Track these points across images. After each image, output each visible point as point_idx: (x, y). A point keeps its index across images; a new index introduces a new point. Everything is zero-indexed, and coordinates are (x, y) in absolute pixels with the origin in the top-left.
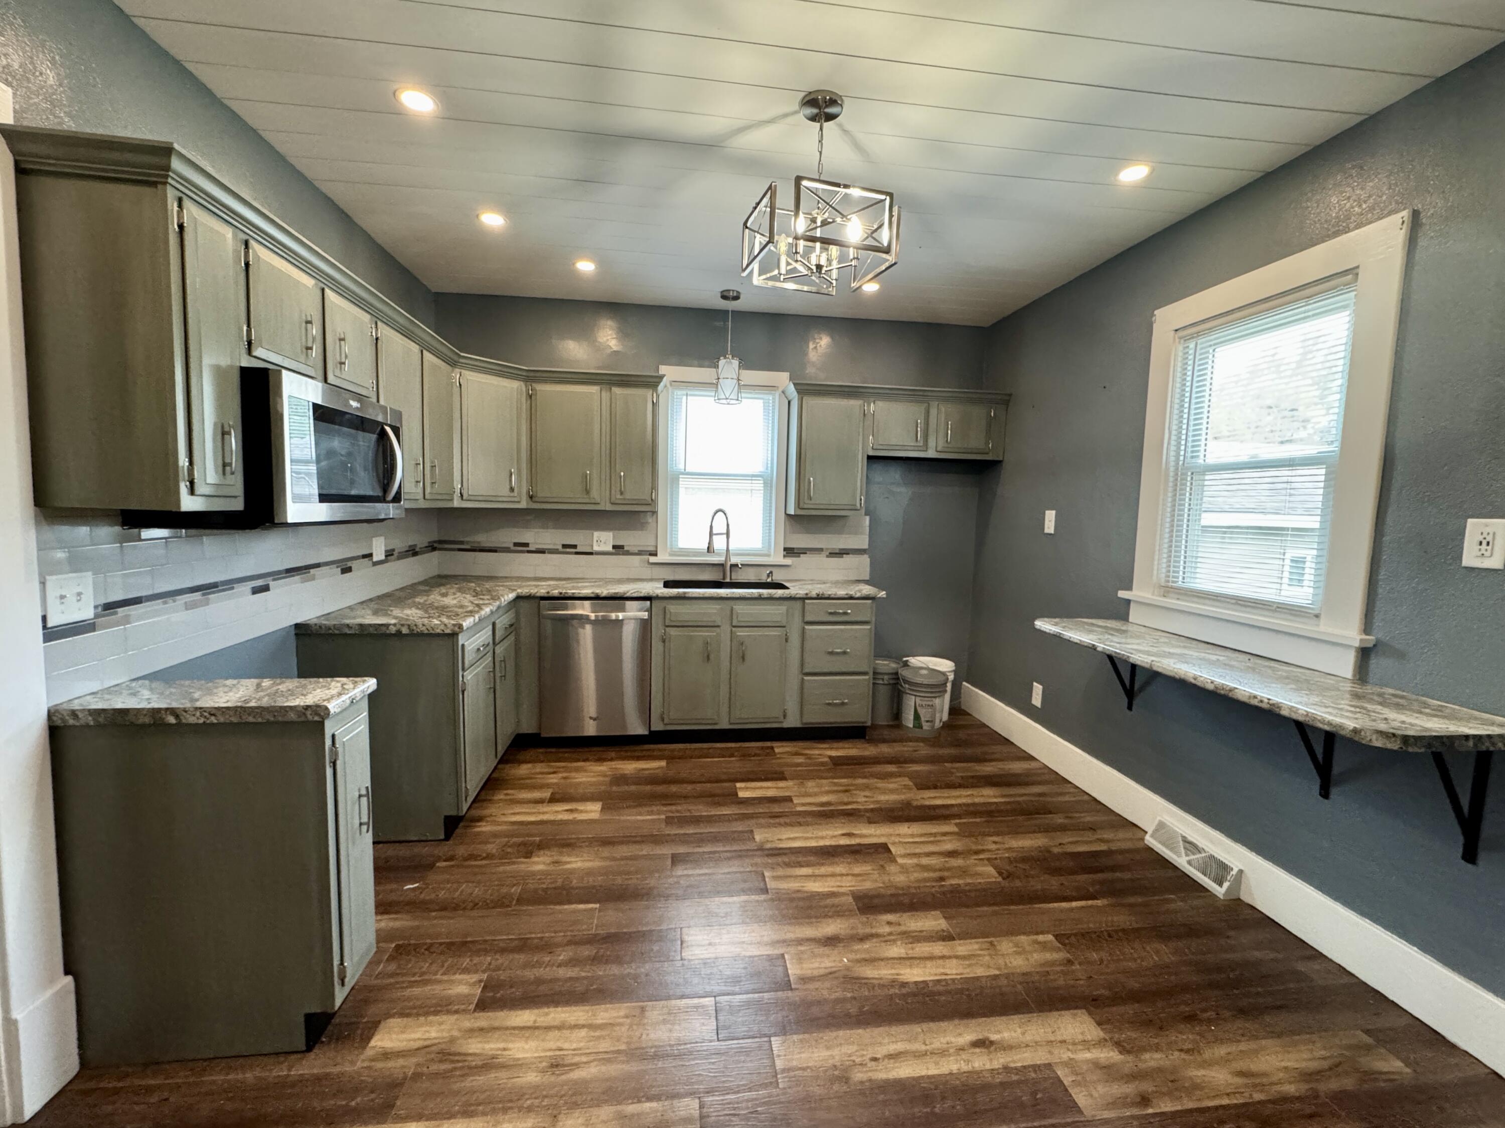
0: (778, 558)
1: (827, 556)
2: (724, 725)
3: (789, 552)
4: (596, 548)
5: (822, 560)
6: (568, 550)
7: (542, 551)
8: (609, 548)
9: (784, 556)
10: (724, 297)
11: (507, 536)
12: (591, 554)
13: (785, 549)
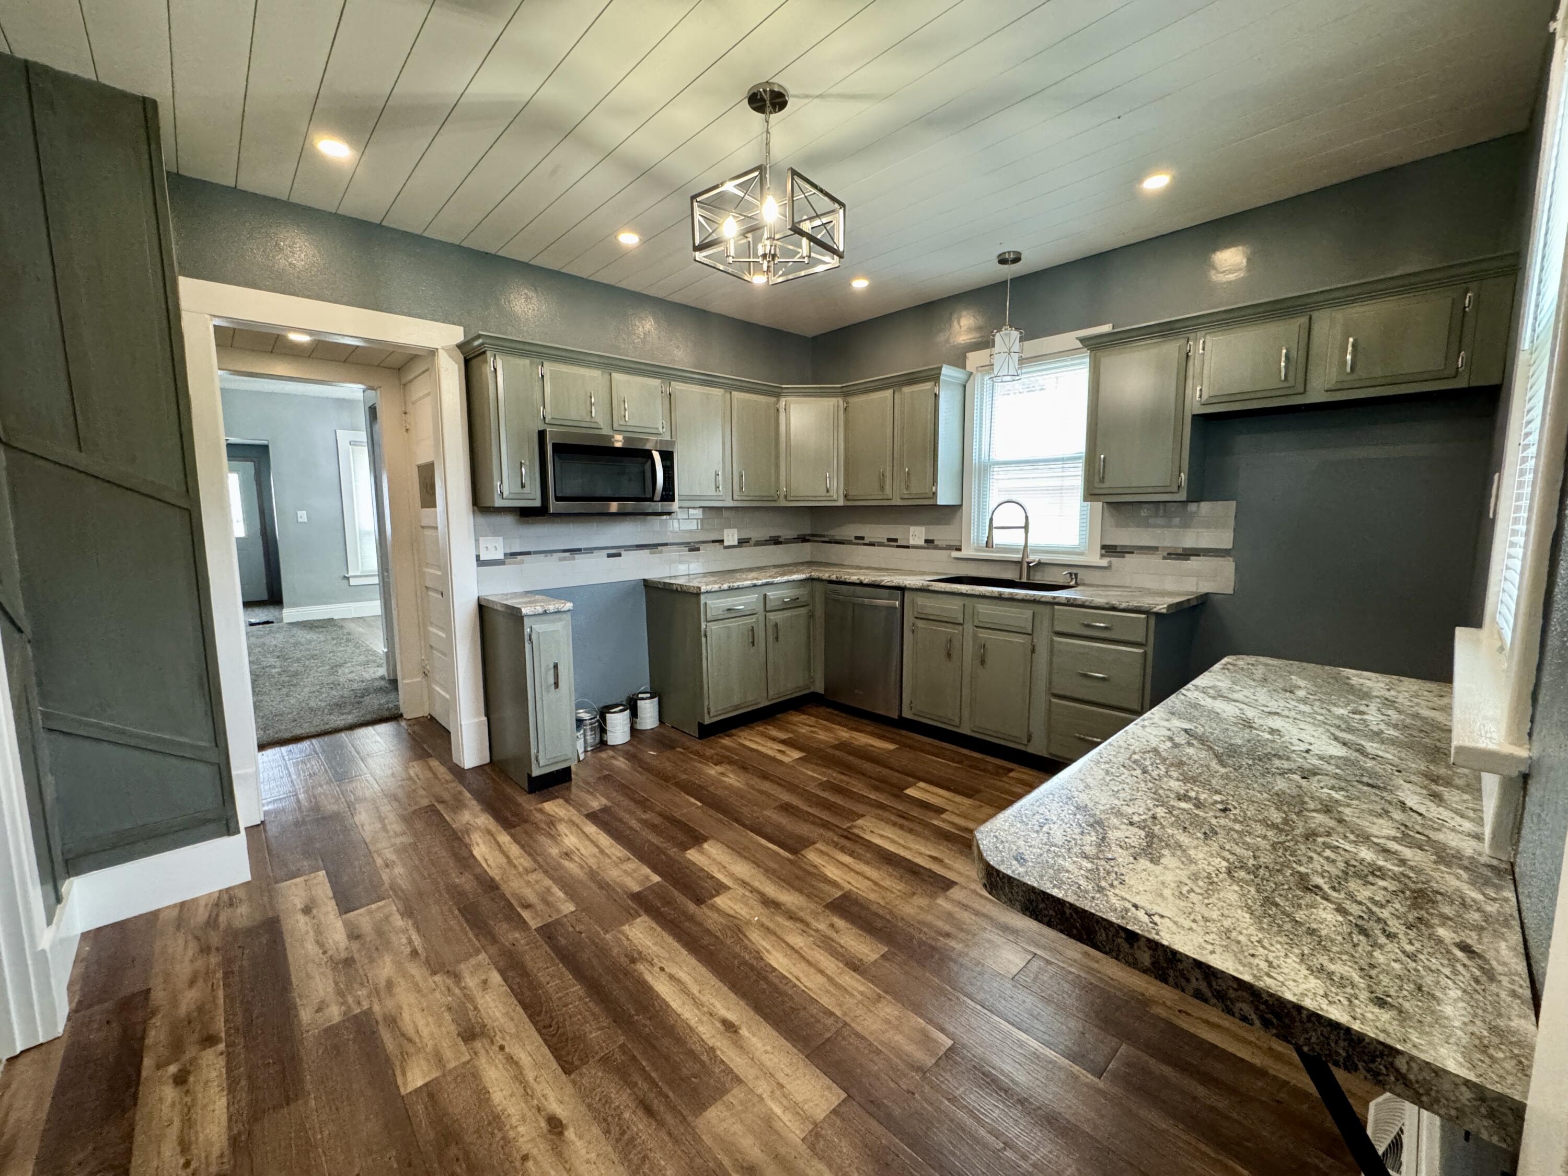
0: (1095, 558)
1: (1164, 558)
2: (966, 730)
3: (1109, 550)
4: (912, 542)
5: (1155, 561)
6: (892, 543)
7: (872, 544)
8: (922, 543)
9: (1102, 556)
10: (1003, 261)
11: (850, 531)
12: (908, 547)
13: (1103, 547)
